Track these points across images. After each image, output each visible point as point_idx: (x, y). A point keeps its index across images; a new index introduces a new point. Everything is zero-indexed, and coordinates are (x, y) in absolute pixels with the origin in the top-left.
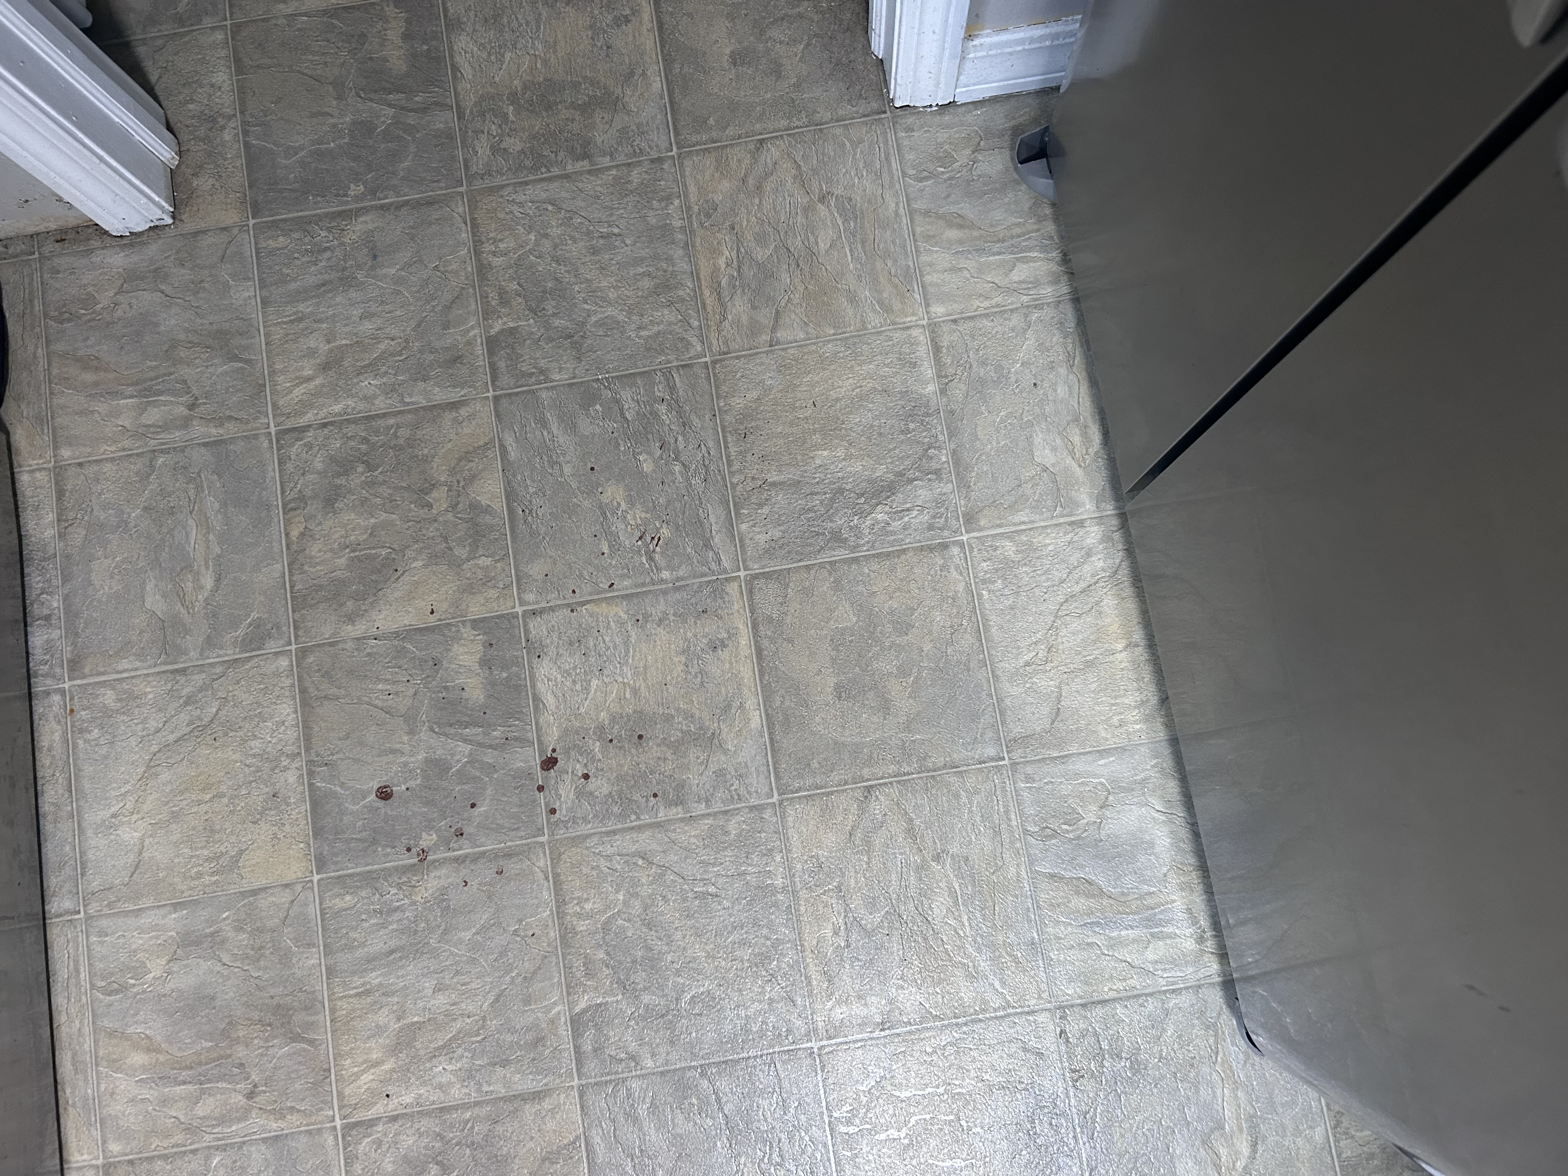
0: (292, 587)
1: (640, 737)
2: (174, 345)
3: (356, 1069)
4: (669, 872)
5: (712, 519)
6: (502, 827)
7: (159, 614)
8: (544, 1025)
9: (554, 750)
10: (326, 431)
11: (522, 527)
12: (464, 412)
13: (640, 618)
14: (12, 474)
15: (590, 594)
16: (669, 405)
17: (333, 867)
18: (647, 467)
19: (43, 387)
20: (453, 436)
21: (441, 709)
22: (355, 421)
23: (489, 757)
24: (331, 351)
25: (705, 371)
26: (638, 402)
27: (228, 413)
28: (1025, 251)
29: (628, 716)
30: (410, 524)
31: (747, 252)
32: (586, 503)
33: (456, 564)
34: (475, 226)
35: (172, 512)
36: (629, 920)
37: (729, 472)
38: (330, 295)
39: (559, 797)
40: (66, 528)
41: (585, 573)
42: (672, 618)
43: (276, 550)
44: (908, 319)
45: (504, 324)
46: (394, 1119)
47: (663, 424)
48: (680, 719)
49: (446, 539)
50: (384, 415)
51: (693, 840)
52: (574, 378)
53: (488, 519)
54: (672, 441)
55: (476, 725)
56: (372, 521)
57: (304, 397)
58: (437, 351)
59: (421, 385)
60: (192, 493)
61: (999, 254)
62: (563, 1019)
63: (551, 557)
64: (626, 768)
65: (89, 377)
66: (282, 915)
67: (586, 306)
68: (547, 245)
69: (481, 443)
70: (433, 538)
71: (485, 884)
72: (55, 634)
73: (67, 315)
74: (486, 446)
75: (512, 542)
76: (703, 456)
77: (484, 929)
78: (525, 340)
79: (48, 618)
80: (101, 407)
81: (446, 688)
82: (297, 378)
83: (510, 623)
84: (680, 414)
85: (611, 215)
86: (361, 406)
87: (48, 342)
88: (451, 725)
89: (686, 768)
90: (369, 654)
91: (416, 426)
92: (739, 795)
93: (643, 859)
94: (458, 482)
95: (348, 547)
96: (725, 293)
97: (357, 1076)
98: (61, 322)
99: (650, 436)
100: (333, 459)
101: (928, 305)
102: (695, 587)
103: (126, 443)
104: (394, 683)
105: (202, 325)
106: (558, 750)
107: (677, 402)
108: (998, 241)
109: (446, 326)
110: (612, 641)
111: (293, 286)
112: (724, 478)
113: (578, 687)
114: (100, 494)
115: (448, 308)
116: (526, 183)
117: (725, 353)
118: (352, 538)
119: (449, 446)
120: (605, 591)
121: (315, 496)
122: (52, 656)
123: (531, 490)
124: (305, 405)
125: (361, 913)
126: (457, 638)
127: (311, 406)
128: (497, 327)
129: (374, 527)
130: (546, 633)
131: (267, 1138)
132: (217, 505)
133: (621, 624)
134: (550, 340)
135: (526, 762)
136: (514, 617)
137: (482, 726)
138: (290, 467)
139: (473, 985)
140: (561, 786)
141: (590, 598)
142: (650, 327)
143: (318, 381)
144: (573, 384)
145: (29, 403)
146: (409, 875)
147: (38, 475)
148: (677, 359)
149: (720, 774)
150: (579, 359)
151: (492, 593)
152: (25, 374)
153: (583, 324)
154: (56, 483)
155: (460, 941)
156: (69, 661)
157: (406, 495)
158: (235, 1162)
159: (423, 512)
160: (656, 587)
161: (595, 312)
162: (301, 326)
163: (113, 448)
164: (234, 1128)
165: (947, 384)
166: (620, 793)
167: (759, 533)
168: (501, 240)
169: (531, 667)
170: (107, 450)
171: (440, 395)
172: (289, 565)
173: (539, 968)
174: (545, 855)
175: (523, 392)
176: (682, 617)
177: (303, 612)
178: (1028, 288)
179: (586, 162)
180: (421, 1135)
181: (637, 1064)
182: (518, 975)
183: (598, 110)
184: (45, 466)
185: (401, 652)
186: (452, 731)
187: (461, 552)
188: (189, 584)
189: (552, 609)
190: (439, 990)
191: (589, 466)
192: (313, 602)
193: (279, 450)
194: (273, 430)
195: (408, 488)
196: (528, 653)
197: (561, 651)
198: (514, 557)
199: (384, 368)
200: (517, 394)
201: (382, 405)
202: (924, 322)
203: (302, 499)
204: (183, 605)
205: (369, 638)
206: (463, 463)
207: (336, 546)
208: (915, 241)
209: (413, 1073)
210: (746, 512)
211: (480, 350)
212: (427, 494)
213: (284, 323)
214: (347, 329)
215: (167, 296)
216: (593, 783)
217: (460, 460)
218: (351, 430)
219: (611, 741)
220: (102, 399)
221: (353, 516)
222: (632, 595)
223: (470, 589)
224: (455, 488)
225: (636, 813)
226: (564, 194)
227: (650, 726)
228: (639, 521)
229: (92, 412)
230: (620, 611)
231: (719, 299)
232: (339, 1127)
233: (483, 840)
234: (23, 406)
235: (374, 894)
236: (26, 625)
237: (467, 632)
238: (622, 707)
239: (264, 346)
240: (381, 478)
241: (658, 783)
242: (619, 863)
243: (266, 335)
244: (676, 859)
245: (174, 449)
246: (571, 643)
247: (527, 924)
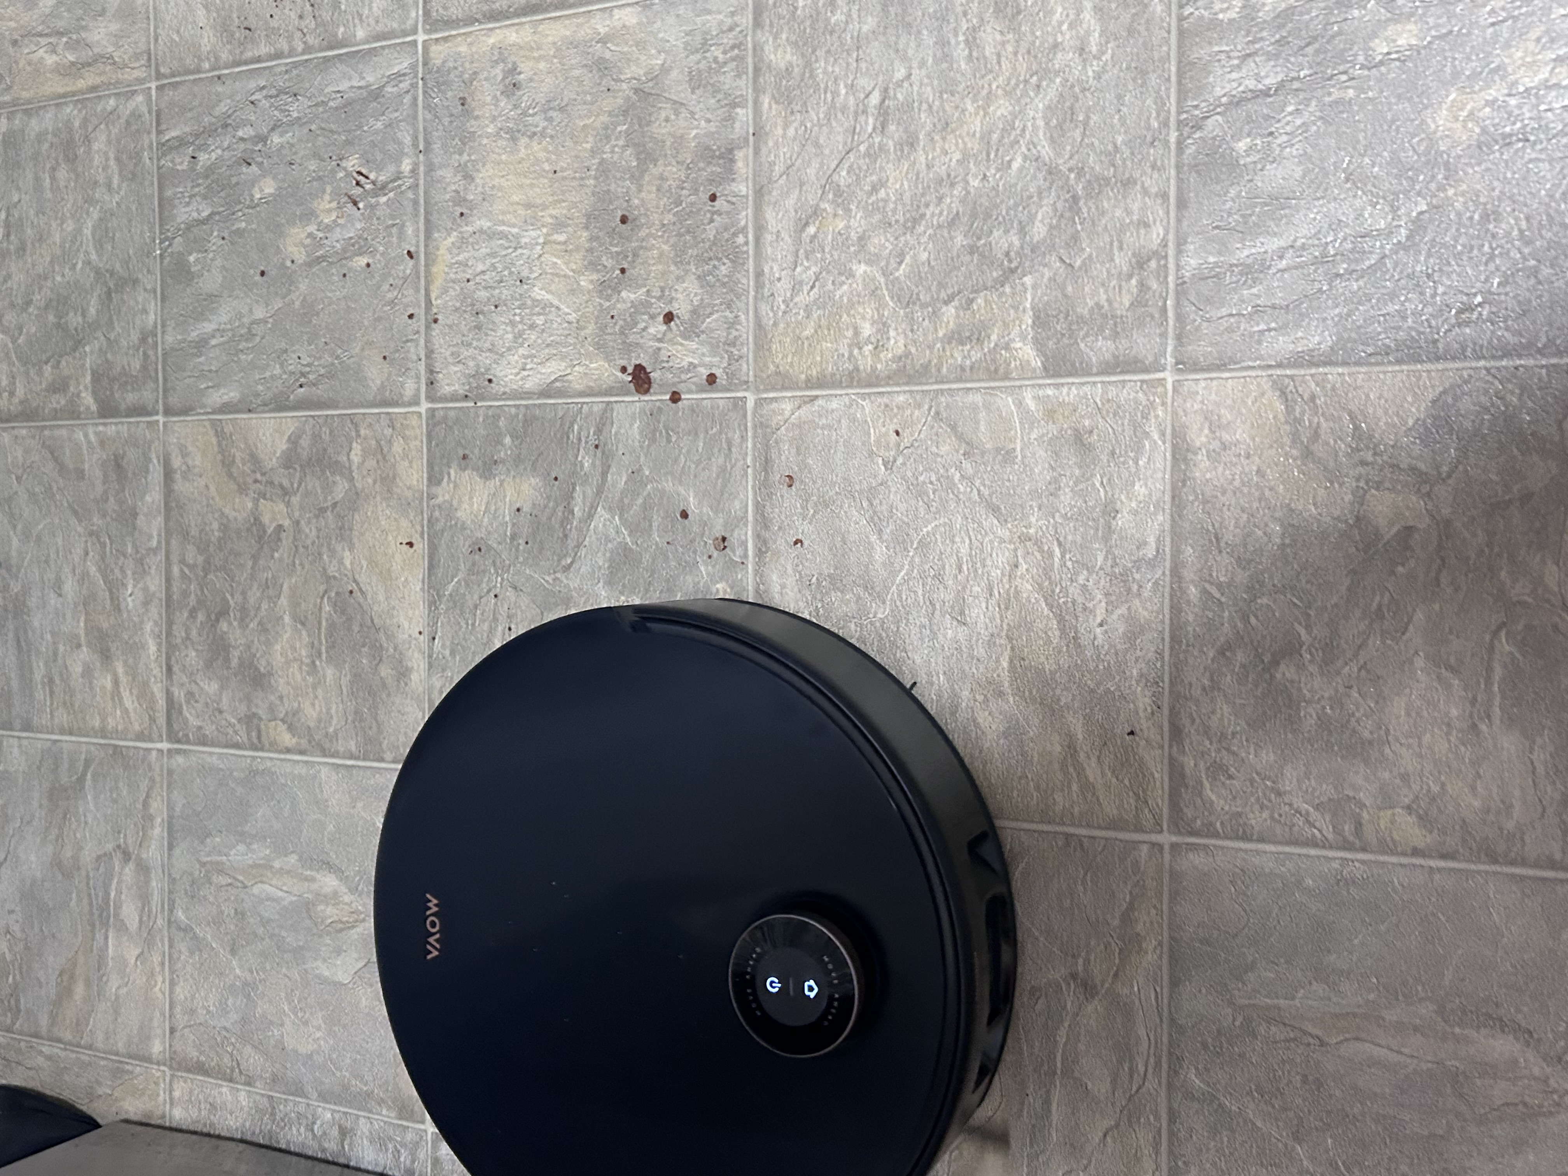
0: (352, 757)
1: (624, 220)
2: (57, 863)
3: (1075, 787)
4: (835, 177)
5: (344, 86)
6: (723, 470)
7: (361, 964)
8: (1053, 429)
9: (624, 370)
10: (176, 668)
11: (320, 392)
12: (177, 462)
13: (459, 210)
14: (171, 1129)
15: (417, 291)
16: (199, 148)
18: (268, 187)
19: (83, 1057)
20: (202, 482)
21: (541, 549)
22: (170, 623)
23: (619, 479)
24: (89, 645)
25: (166, 91)
26: (191, 197)
27: (139, 806)
29: (591, 239)
30: (297, 562)
31: (43, 22)
32: (303, 286)
33: (355, 499)
35: (240, 914)
36: (901, 256)
37: (290, 55)
38: (30, 633)
39: (692, 366)
40: (241, 1072)
41: (390, 296)
42: (465, 157)
43: (304, 771)
45: (86, 388)
46: (1176, 733)
47: (219, 158)
48: (607, 148)
49: (323, 510)
50: (168, 580)
51: (791, 132)
52: (155, 292)
53: (305, 442)
54: (242, 146)
55: (569, 497)
56: (287, 619)
57: (135, 692)
58: (106, 492)
59: (141, 521)
60: (223, 880)
62: (1050, 392)
63: (363, 349)
64: (665, 247)
65: (79, 990)
67: (80, 265)
69: (214, 440)
70: (319, 530)
71: (805, 508)
72: (363, 1126)
73: (13, 1002)
74: (220, 434)
75: (336, 407)
76: (266, 97)
77: (876, 522)
78: (107, 360)
79: (344, 1132)
80: (113, 983)
81: (514, 537)
82: (113, 699)
83: (439, 423)
84: (211, 132)
86: (154, 611)
87: (36, 1036)
88: (566, 536)
89: (679, 140)
90: (453, 653)
91: (185, 535)
92: (733, 47)
93: (807, 224)
94: (256, 481)
95: (313, 662)
96: (86, 55)
97: (1087, 787)
98: (19, 1011)
99: (234, 180)
100: (209, 665)
102: (429, 116)
103: (156, 959)
104: (495, 619)
105: (40, 819)
106: (623, 363)
107: (197, 136)
109: (80, 474)
110: (483, 260)
111: (15, 684)
112: (296, 65)
113: (540, 320)
114: (208, 1012)
115: (61, 467)
117: (149, 59)
118: (304, 653)
119: (212, 488)
120: (416, 267)
121: (248, 699)
122: (391, 1139)
123: (277, 371)
124: (144, 694)
126: (449, 510)
127: (145, 684)
128: (88, 400)
129: (295, 618)
130: (460, 367)
131: (1172, 976)
132: (241, 848)
133: (463, 241)
134: (110, 323)
135: (633, 418)
136: (433, 416)
137: (574, 485)
138: (209, 730)
139: (964, 550)
140: (675, 363)
141: (423, 292)
142: (110, 171)
143: (120, 670)
144: (162, 294)
145: (99, 1083)
147: (177, 1094)
148: (149, 133)
149: (696, 81)
151: (398, 447)
152: (66, 1077)
153: (98, 273)
154: (189, 1071)
155: (889, 564)
156: (400, 1118)
157: (262, 562)
158: (1205, 1045)
159: (286, 541)
160: (421, 182)
161: (87, 252)
162: (57, 681)
163: (160, 979)
164: (1142, 1032)
166: (701, 260)
167: (370, 9)
169: (504, 396)
170: (160, 986)
171: (154, 497)
172: (325, 756)
173: (954, 428)
174: (775, 399)
175: (164, 370)
176: (467, 139)
177: (384, 746)
180: (1215, 685)
181: (1155, 253)
182: (959, 468)
184: (167, 1080)
185: (456, 601)
186: (574, 535)
187: (341, 488)
188: (330, 910)
189: (429, 354)
190: (962, 613)
191: (258, 278)
192: (375, 729)
193: (188, 742)
194: (165, 746)
195: (255, 558)
196: (483, 399)
197: (487, 345)
198: (356, 406)
199: (117, 571)
200: (165, 380)
201: (157, 582)
203: (250, 719)
204: (353, 927)
205: (431, 649)
206: (234, 470)
207: (310, 679)
209: (1098, 684)
210: (342, 29)
211: (111, 428)
212: (265, 532)
213: (52, 704)
214: (69, 615)
215: (5, 859)
216: (681, 308)
217: (230, 475)
218: (179, 632)
219: (623, 271)
220: (105, 979)
221: (278, 647)
222: (427, 221)
223: (388, 481)
224: (262, 488)
225: (735, 235)
227: (611, 202)
228: (334, 205)
229: (117, 997)
230: (445, 242)
231: (89, 65)
232: (1174, 839)
233: (737, 504)
234: (100, 1092)
236: (347, 1166)
237: (443, 493)
238: (577, 249)
239: (73, 738)
240: (238, 597)
241: (696, 192)
242: (808, 268)
243: (62, 732)
244: (815, 164)
245: (170, 892)
246: (479, 327)
247: (878, 442)
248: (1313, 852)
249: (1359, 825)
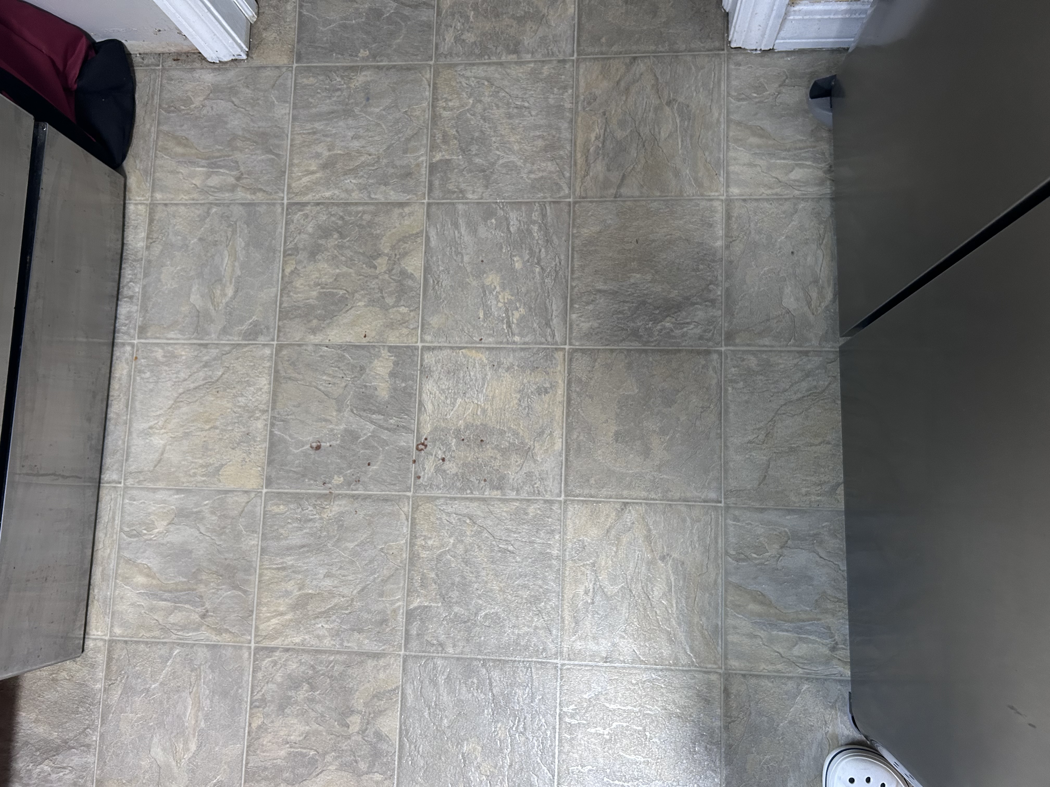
0: (281, 304)
1: (482, 441)
2: (235, 137)
3: (269, 615)
4: (485, 531)
5: (554, 307)
6: (385, 481)
7: (198, 307)
8: (389, 612)
9: (426, 439)
10: (318, 208)
11: (431, 292)
12: (407, 210)
13: (496, 364)
14: (124, 204)
15: (467, 343)
16: (540, 227)
17: (276, 486)
18: (518, 265)
19: (151, 152)
20: (397, 225)
21: (360, 399)
22: (338, 205)
23: (385, 435)
24: (330, 156)
25: (567, 208)
26: (520, 221)
27: (260, 186)
28: (803, 160)
29: (477, 426)
30: (361, 277)
31: (611, 132)
32: (475, 283)
33: (385, 308)
34: (435, 88)
35: (215, 244)
36: (454, 557)
37: (572, 278)
38: (335, 120)
39: (424, 469)
40: (151, 243)
41: (466, 329)
42: (516, 368)
43: (275, 279)
44: (713, 194)
45: (443, 156)
46: (287, 650)
47: (534, 239)
48: (510, 435)
49: (381, 291)
50: (356, 204)
51: (504, 514)
52: (481, 199)
53: (410, 282)
54: (537, 251)
55: (380, 413)
56: (338, 271)
57: (309, 184)
58: (396, 167)
59: (383, 188)
60: (229, 234)
61: (784, 159)
62: (401, 611)
63: (446, 314)
64: (470, 459)
65: (180, 150)
66: (240, 510)
67: (498, 153)
68: (479, 107)
69: (414, 232)
70: (374, 289)
71: (369, 515)
72: (134, 308)
73: (173, 108)
74: (417, 235)
75: (423, 300)
76: (556, 265)
77: (362, 544)
78: (454, 169)
79: (131, 298)
80: (184, 170)
81: (366, 386)
82: (306, 171)
83: (413, 352)
84: (546, 234)
85: (525, 94)
86: (343, 195)
87: (159, 124)
88: (364, 411)
89: (508, 467)
90: (321, 356)
91: (375, 214)
92: (538, 491)
93: (470, 519)
94: (396, 255)
95: (319, 285)
96: (591, 158)
97: (269, 619)
98: (169, 113)
99: (524, 246)
100: (319, 227)
101: (728, 186)
102: (535, 350)
103: (195, 196)
104: (334, 377)
105: (253, 127)
106: (429, 439)
107: (545, 225)
108: (785, 150)
109: (405, 152)
110: (475, 376)
111: (314, 110)
112: (567, 281)
113: (448, 401)
114: (175, 225)
115: (408, 140)
116: (474, 65)
117: (583, 198)
118: (323, 280)
119: (394, 231)
120: (476, 342)
121: (304, 249)
122: (130, 322)
123: (441, 268)
124: (308, 189)
125: (288, 518)
126: (378, 356)
127: (312, 190)
128: (438, 157)
129: (338, 275)
130: (434, 362)
131: (209, 645)
132: (243, 244)
133: (483, 366)
134: (470, 171)
135: (408, 443)
136: (416, 349)
137: (384, 415)
138: (292, 227)
139: (350, 578)
140: (426, 462)
141: (466, 345)
142: (537, 173)
143: (318, 175)
144: (480, 203)
145: (141, 160)
146: (322, 500)
147: (140, 207)
148: (551, 197)
149: (529, 475)
150: (486, 187)
151: (405, 331)
152: (142, 142)
153: (493, 164)
154: (150, 214)
155: (346, 548)
156: (139, 327)
157: (361, 258)
158: (187, 655)
159: (370, 271)
160: (509, 346)
161: (503, 157)
162: (315, 137)
163: (186, 198)
164: (190, 634)
165: (731, 242)
166: (463, 474)
167: (583, 322)
168: (451, 100)
169: (421, 383)
170: (184, 198)
171: (394, 196)
172: (281, 290)
173: (392, 575)
174: (409, 504)
175: (447, 203)
176: (522, 369)
177: (285, 321)
178: (800, 186)
179: (514, 56)
180: (301, 664)
181: (443, 649)
182: (378, 577)
183: (529, 22)
184: (145, 202)
185: (341, 358)
186: (365, 414)
187: (390, 301)
188: (219, 292)
189: (440, 348)
190: (328, 576)
191: (481, 258)
192: (292, 316)
193: (287, 215)
194: (285, 201)
195: (363, 254)
196: (421, 373)
197: (441, 376)
198: (423, 311)
199: (361, 173)
200: (443, 204)
201: (356, 197)
202: (723, 198)
203: (296, 249)
204: (212, 304)
205: (323, 345)
206: (401, 243)
207: (312, 283)
208: (728, 141)
209: (303, 625)
210: (577, 306)
211: (424, 171)
212: (374, 260)
213: (304, 134)
214: (342, 144)
215: (235, 105)
216: (447, 465)
217: (399, 241)
218: (334, 210)
219: (463, 440)
220: (185, 165)
221: (326, 266)
222: (493, 348)
223: (391, 326)
224: (393, 258)
225: (471, 489)
226: (497, 75)
227: (490, 435)
228: (506, 301)
229: (178, 173)
230: (483, 357)
231: (586, 161)
232: (253, 648)
233: (372, 487)
234: (137, 162)
235: (298, 508)
236: (118, 299)
237: (385, 353)
238: (474, 420)
239: (289, 147)
240: (347, 244)
241: (488, 473)
242: (454, 519)
243: (292, 140)
244: (491, 523)
245: (224, 204)
246: (449, 373)
247: (390, 546)
248: (249, 692)
249: (258, 707)
